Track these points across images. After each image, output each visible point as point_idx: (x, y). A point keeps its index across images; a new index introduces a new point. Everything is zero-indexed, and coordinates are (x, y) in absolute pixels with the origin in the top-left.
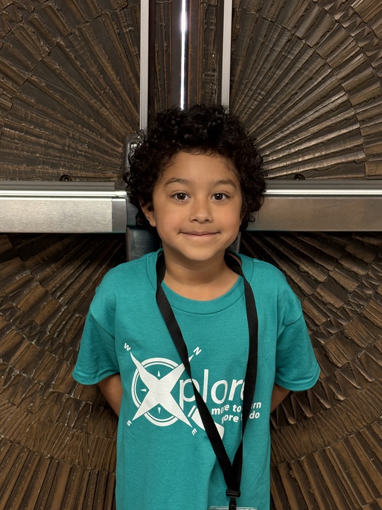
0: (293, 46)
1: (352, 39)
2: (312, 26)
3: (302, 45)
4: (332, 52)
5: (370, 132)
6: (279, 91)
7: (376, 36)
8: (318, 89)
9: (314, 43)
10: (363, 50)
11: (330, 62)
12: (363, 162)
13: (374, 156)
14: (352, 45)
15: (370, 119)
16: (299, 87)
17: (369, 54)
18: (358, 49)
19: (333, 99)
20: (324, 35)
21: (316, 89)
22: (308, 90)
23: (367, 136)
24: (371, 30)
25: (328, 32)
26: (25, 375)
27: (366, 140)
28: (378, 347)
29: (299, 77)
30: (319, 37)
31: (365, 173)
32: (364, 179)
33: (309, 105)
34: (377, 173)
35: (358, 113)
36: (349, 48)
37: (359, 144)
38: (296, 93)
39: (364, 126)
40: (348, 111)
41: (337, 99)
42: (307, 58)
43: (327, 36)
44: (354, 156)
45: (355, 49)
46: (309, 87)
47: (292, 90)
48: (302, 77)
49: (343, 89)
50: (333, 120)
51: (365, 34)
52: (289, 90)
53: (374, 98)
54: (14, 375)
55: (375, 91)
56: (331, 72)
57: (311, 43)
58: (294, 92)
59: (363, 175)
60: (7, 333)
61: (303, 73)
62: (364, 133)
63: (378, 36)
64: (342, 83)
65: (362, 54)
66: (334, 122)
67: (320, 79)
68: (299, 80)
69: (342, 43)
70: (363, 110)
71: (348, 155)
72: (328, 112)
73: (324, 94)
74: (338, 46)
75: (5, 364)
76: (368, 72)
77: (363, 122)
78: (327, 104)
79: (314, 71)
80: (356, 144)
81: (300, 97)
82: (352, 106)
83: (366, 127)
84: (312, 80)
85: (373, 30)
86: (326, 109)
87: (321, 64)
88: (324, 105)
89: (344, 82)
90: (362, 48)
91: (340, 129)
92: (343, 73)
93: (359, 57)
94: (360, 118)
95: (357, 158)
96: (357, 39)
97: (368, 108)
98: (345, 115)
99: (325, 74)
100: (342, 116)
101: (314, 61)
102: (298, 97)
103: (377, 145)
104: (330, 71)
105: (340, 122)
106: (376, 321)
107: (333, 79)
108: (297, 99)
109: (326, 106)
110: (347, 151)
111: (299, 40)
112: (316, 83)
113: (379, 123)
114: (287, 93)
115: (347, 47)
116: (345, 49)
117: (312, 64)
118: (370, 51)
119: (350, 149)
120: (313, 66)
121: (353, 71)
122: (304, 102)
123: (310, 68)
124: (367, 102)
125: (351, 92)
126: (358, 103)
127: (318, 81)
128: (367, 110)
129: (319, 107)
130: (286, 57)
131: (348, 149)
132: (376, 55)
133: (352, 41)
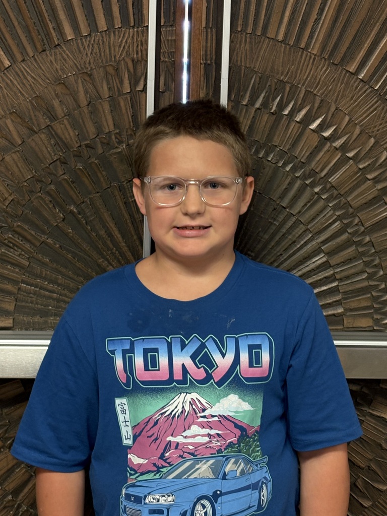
0: (278, 214)
1: (330, 209)
2: (295, 197)
3: (286, 213)
4: (313, 219)
5: (347, 290)
6: (266, 252)
7: (351, 206)
8: (300, 251)
9: (297, 211)
10: (339, 218)
11: (311, 228)
12: (342, 315)
13: (351, 310)
14: (330, 214)
15: (348, 277)
16: (284, 249)
17: (345, 222)
18: (336, 217)
19: (314, 260)
20: (306, 205)
21: (298, 251)
22: (292, 252)
23: (345, 293)
24: (346, 201)
25: (309, 202)
26: (32, 511)
27: (344, 296)
28: (358, 486)
29: (284, 241)
30: (301, 207)
31: (343, 325)
32: (343, 331)
33: (293, 265)
34: (354, 326)
35: (336, 273)
36: (327, 216)
37: (338, 299)
38: (281, 255)
39: (342, 284)
40: (327, 270)
41: (317, 260)
42: (290, 225)
43: (308, 206)
44: (334, 310)
45: (332, 218)
46: (292, 249)
47: (278, 252)
48: (286, 241)
49: (323, 251)
50: (314, 278)
51: (341, 205)
52: (275, 252)
53: (351, 259)
54: (21, 511)
55: (351, 253)
56: (312, 236)
57: (294, 211)
58: (279, 254)
59: (342, 327)
60: (17, 471)
61: (287, 237)
62: (342, 289)
63: (352, 206)
64: (321, 246)
65: (339, 222)
66: (315, 280)
67: (302, 242)
68: (284, 243)
69: (321, 211)
70: (341, 269)
71: (328, 309)
72: (310, 271)
73: (306, 256)
74: (318, 215)
75: (13, 500)
76: (345, 236)
77: (341, 280)
78: (308, 264)
79: (297, 236)
80: (335, 300)
81: (285, 257)
82: (331, 266)
83: (344, 284)
84: (295, 243)
85: (348, 202)
86: (308, 269)
87: (303, 230)
88: (306, 265)
89: (323, 245)
90: (339, 216)
91: (321, 286)
92: (322, 238)
93: (336, 224)
94: (338, 276)
95: (335, 312)
96: (335, 208)
97: (346, 267)
98: (325, 273)
99: (307, 239)
100: (323, 274)
101: (297, 227)
102: (283, 258)
103: (354, 301)
104: (310, 235)
105: (320, 280)
106: (356, 461)
107: (314, 243)
108: (283, 259)
109: (307, 266)
110: (328, 306)
111: (283, 209)
112: (298, 246)
113: (355, 281)
114: (273, 254)
115: (325, 215)
116: (324, 216)
117: (295, 229)
118: (346, 219)
119: (329, 304)
120: (296, 231)
121: (331, 236)
122: (288, 262)
123: (294, 233)
124: (344, 263)
125: (330, 254)
126: (336, 263)
127: (300, 244)
128: (344, 270)
129: (302, 267)
130: (271, 223)
131: (328, 304)
132: (351, 222)
133: (330, 210)
